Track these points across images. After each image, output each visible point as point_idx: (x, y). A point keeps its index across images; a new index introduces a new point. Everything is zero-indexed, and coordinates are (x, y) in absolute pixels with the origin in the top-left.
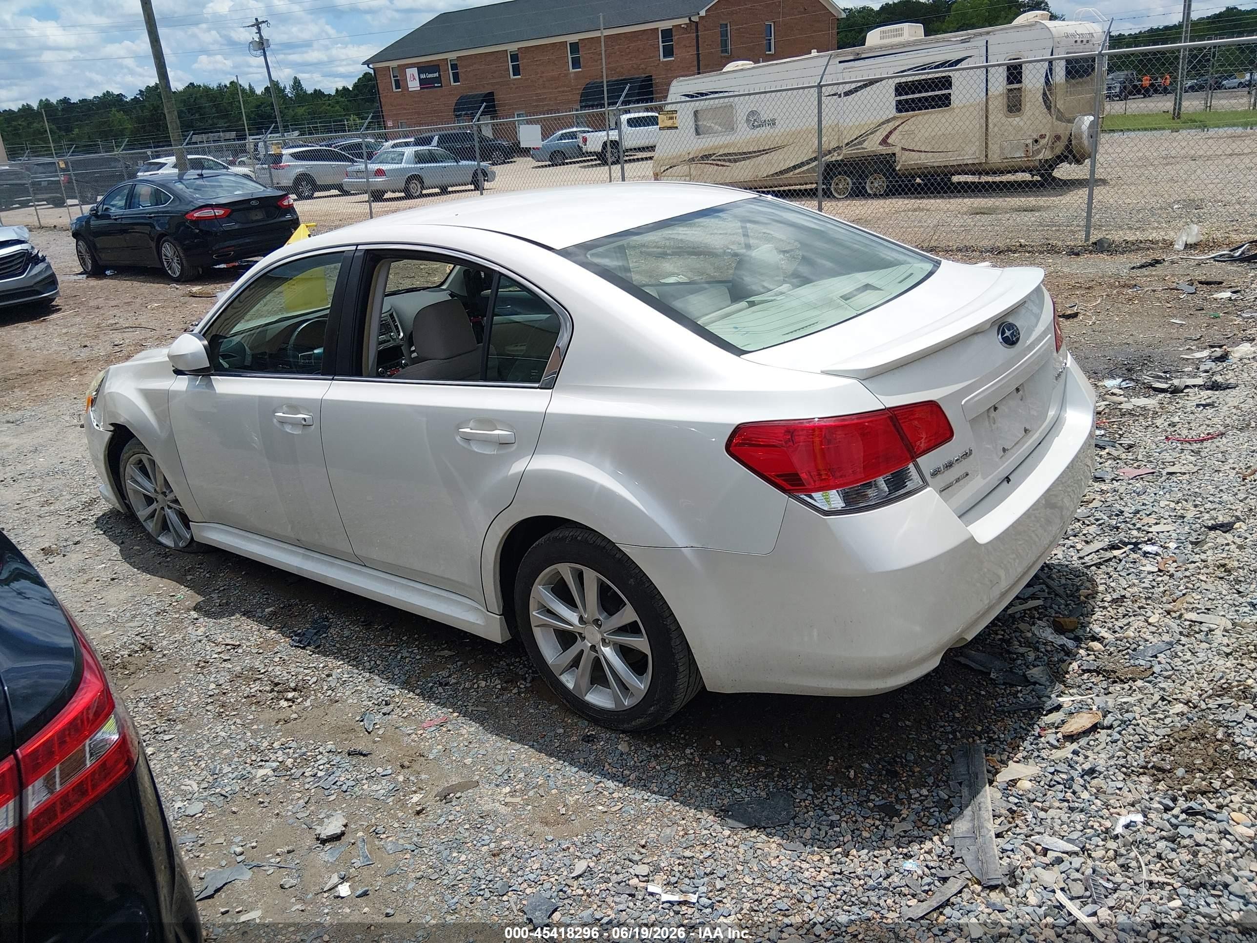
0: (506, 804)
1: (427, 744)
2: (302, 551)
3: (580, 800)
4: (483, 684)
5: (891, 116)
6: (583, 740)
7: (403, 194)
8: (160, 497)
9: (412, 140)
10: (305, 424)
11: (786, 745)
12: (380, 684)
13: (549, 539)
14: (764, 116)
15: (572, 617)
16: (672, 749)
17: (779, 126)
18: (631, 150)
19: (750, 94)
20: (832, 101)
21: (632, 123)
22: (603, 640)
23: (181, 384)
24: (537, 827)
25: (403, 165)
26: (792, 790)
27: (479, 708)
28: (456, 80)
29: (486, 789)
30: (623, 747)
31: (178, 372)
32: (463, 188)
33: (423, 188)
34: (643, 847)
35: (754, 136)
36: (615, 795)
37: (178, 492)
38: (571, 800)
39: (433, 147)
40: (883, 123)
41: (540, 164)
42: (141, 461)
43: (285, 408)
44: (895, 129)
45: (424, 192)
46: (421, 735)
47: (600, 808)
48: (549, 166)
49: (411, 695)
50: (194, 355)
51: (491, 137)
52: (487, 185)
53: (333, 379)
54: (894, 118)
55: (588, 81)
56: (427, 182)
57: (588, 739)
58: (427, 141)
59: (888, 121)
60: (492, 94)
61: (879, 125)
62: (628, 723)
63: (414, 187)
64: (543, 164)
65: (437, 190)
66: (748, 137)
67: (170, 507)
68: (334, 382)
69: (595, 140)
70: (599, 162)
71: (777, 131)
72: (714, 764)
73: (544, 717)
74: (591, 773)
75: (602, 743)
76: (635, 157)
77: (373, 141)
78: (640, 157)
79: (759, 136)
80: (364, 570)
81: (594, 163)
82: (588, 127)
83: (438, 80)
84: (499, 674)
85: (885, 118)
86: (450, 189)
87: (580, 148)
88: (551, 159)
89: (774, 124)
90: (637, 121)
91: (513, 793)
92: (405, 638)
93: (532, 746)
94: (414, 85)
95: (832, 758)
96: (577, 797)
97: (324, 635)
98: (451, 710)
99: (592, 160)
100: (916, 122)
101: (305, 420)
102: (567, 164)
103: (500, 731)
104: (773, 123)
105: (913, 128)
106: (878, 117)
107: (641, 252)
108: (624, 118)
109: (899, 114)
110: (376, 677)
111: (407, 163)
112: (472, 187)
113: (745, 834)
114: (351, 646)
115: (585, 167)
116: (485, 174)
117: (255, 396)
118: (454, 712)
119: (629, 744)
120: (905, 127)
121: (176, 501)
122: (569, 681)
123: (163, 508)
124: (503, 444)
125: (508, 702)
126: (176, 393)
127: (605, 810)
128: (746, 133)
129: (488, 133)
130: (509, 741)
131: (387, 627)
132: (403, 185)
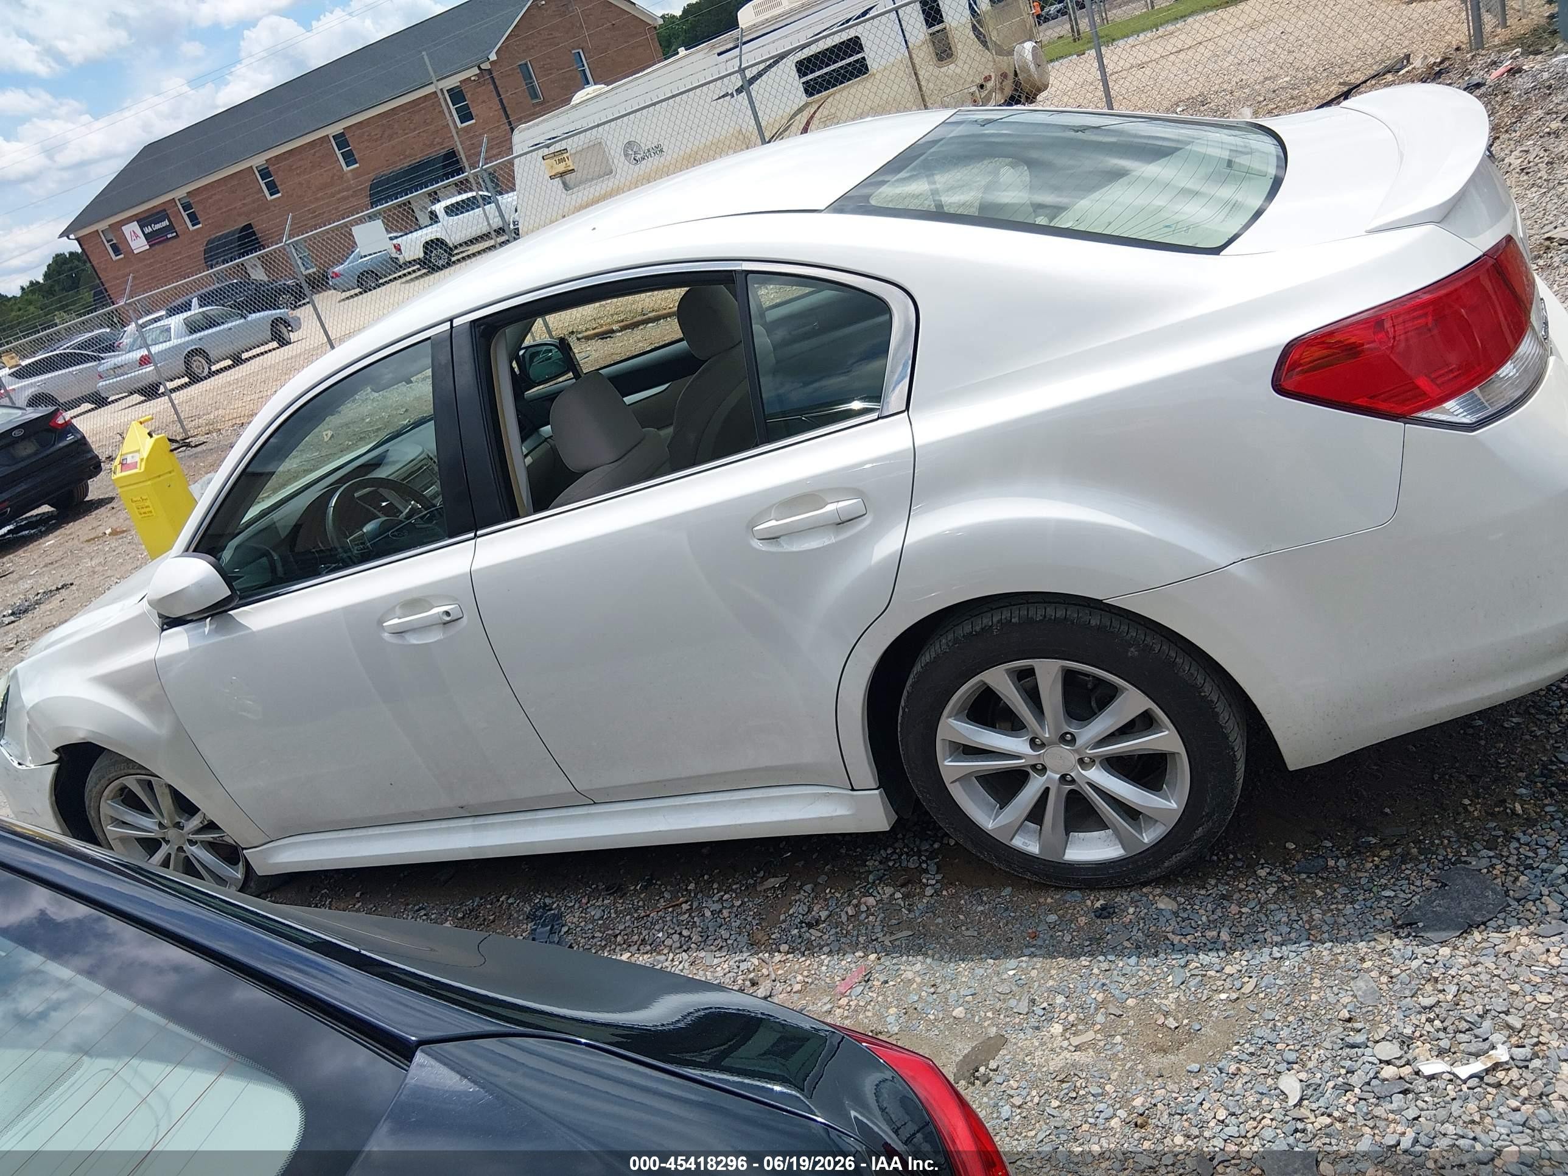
0: (1078, 1048)
1: (869, 1014)
2: (468, 822)
3: (1183, 998)
4: (871, 901)
5: (802, 103)
6: (1098, 917)
7: (186, 379)
8: (171, 834)
9: (163, 313)
10: (448, 621)
11: (1387, 810)
12: (716, 961)
13: (956, 640)
14: (646, 143)
15: (1017, 745)
16: (1235, 878)
17: (670, 152)
18: (461, 245)
19: (654, 104)
20: (726, 104)
21: (451, 210)
22: (1081, 761)
23: (178, 640)
24: (1157, 1061)
25: (174, 342)
26: (1459, 861)
27: (900, 935)
28: (194, 219)
29: (1022, 1040)
30: (1165, 904)
31: (170, 622)
32: (262, 349)
33: (210, 362)
34: (1349, 1020)
35: (641, 173)
36: (1228, 970)
37: (210, 808)
38: (1169, 1003)
39: (196, 310)
40: (795, 114)
41: (348, 294)
42: (123, 789)
43: (398, 611)
44: (812, 117)
45: (214, 368)
46: (848, 1004)
47: (1223, 996)
48: (361, 293)
49: (778, 957)
50: (199, 585)
51: (266, 279)
52: (293, 336)
53: (476, 536)
54: (806, 105)
55: (372, 176)
56: (213, 355)
57: (1104, 913)
58: (187, 307)
59: (800, 110)
60: (250, 226)
61: (791, 119)
62: (1156, 868)
63: (198, 363)
64: (352, 292)
65: (229, 362)
66: (635, 175)
67: (192, 843)
68: (479, 540)
69: (413, 245)
70: (425, 271)
71: (669, 158)
72: (1317, 874)
73: (1006, 909)
74: (1162, 956)
75: (1131, 910)
76: (469, 253)
77: (108, 330)
78: (475, 251)
79: (648, 170)
80: (594, 809)
81: (419, 273)
82: (396, 231)
83: (171, 228)
84: (880, 879)
85: (795, 108)
86: (245, 356)
87: (395, 260)
88: (360, 284)
89: (661, 151)
90: (457, 209)
91: (1069, 1028)
92: (692, 886)
93: (1032, 955)
94: (139, 244)
95: (1467, 802)
96: (1176, 995)
97: (565, 929)
98: (860, 954)
99: (414, 271)
100: (835, 103)
101: (447, 613)
102: (383, 284)
103: (962, 952)
104: (659, 150)
105: (833, 111)
106: (788, 110)
107: (578, 339)
108: (439, 208)
109: (810, 99)
110: (702, 954)
111: (178, 337)
112: (275, 344)
113: (1470, 941)
114: (621, 927)
115: (407, 282)
116: (287, 324)
117: (335, 611)
118: (866, 956)
119: (1169, 896)
120: (823, 112)
121: (211, 826)
122: (1028, 844)
123: (180, 849)
124: (842, 522)
125: (930, 909)
126: (170, 660)
127: (1234, 996)
128: (630, 172)
129: (259, 275)
130: (991, 961)
131: (650, 883)
132: (182, 368)
